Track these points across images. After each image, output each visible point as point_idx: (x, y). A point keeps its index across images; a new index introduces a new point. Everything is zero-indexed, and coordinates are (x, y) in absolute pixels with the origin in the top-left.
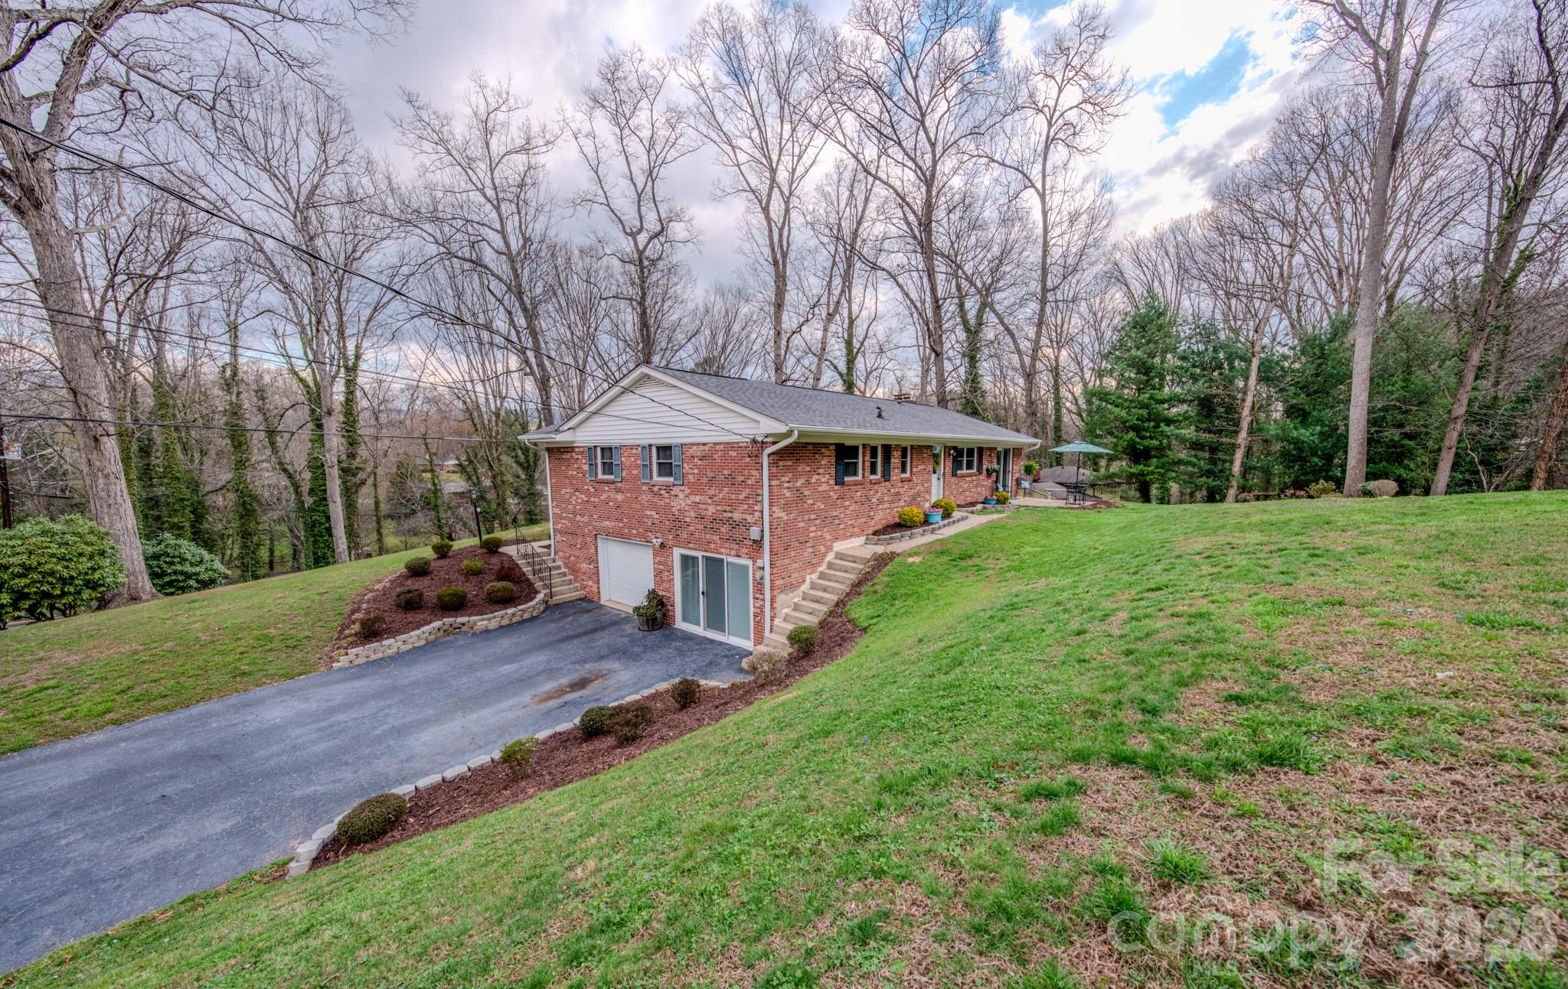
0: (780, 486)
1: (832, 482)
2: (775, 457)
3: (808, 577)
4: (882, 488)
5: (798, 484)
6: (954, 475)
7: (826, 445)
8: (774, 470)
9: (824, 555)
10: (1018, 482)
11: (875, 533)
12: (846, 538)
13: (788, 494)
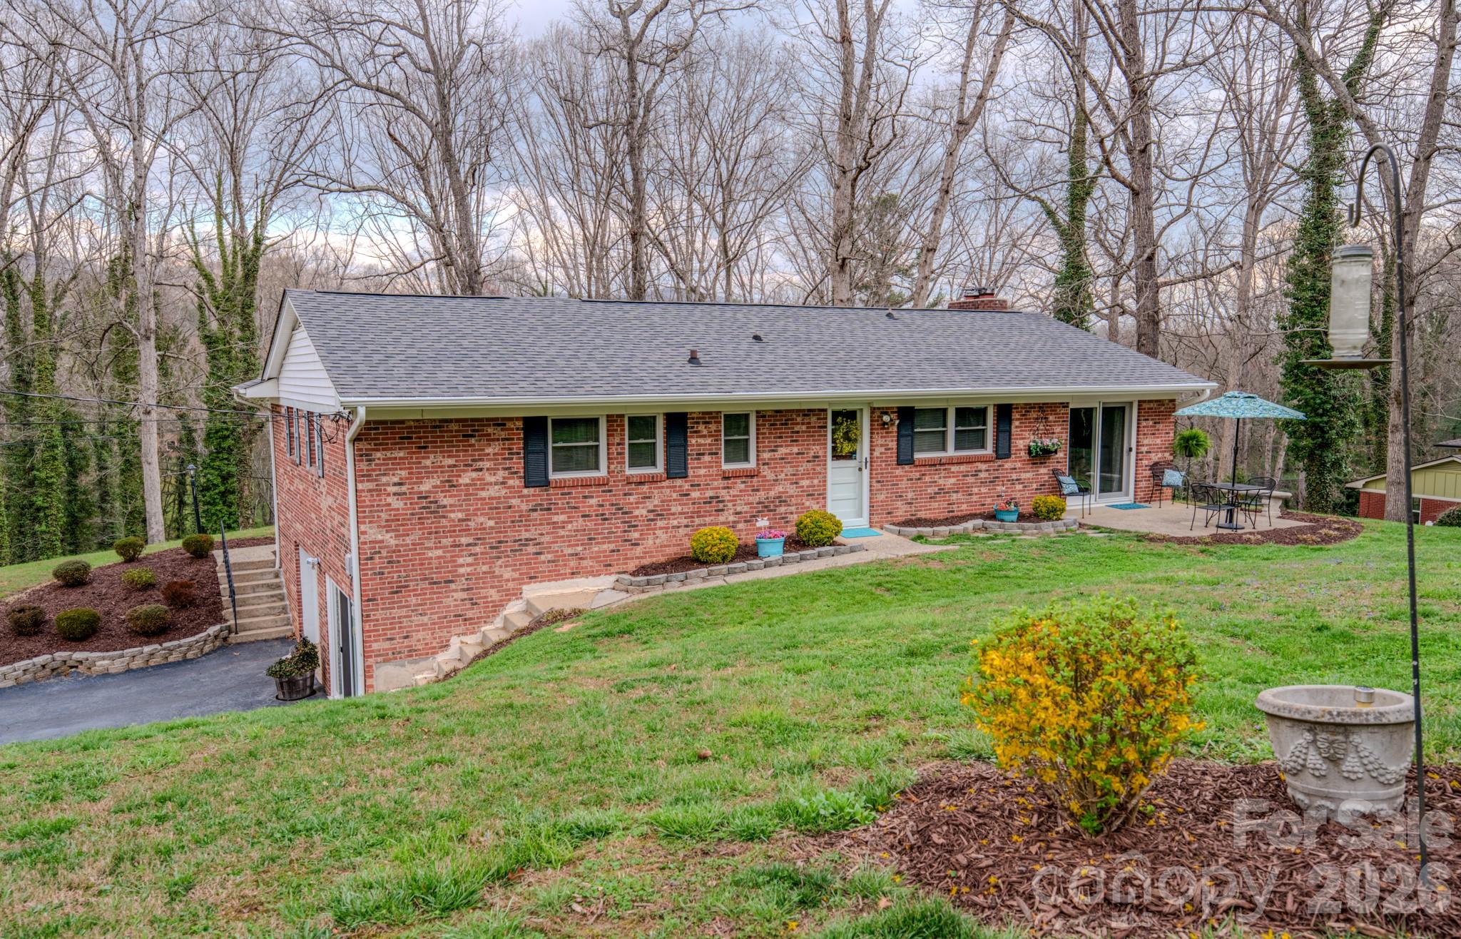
0: (378, 491)
1: (516, 482)
2: (363, 445)
3: (455, 642)
4: (667, 492)
5: (425, 487)
6: (904, 459)
7: (500, 423)
8: (363, 466)
9: (497, 607)
10: (1157, 471)
11: (643, 570)
12: (556, 575)
13: (397, 504)
